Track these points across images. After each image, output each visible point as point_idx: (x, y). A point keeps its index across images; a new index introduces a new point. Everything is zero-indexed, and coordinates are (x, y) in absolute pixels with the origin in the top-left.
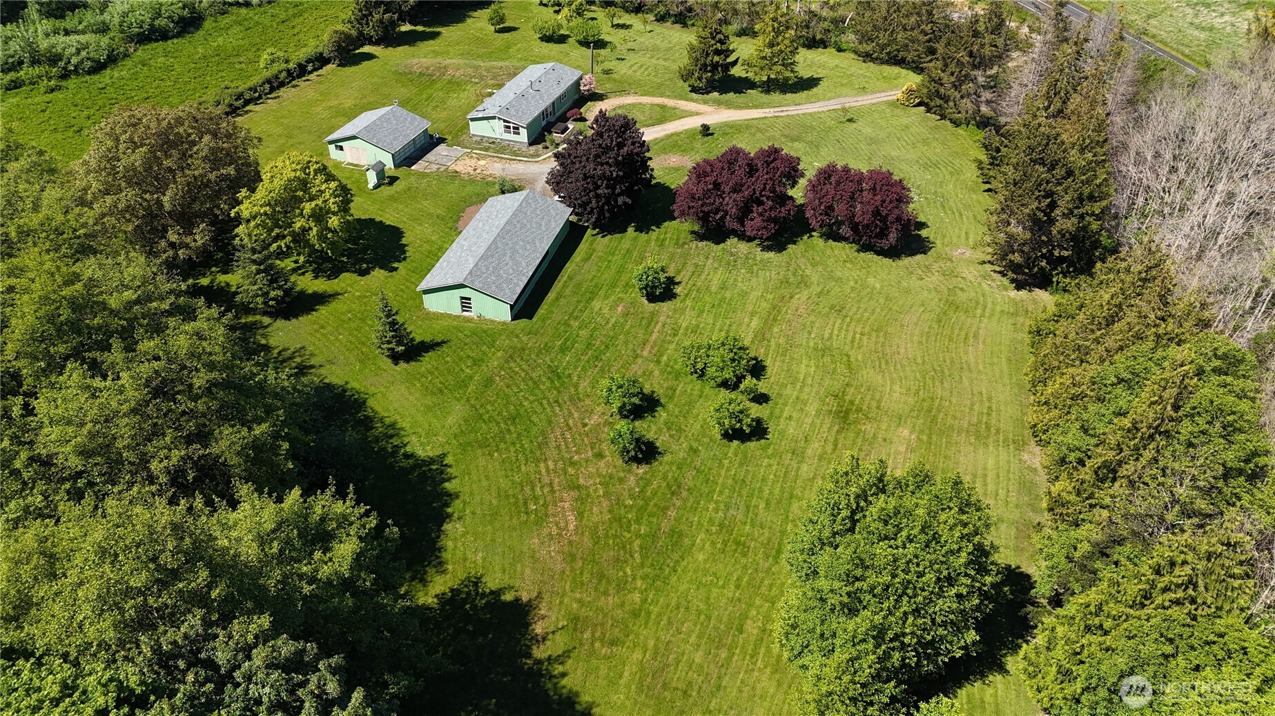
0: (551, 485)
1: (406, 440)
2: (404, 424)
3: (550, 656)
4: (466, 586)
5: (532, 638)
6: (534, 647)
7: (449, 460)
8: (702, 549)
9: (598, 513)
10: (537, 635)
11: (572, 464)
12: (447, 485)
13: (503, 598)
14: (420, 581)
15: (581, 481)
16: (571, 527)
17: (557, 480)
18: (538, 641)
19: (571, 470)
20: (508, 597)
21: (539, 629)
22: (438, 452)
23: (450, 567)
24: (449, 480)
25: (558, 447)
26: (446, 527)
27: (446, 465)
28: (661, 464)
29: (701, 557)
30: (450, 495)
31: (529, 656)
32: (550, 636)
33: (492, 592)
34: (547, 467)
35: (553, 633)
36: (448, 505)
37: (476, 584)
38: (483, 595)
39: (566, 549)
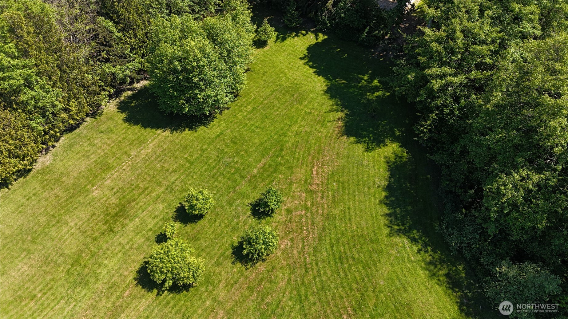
0: (323, 196)
1: (419, 257)
2: (422, 275)
3: (337, 112)
4: (373, 148)
5: (344, 120)
6: (343, 117)
7: (386, 231)
8: (253, 144)
9: (300, 173)
10: (342, 121)
11: (307, 209)
12: (387, 211)
13: (355, 140)
14: (397, 155)
15: (304, 195)
16: (316, 167)
17: (318, 199)
18: (342, 119)
19: (309, 204)
20: (353, 139)
21: (340, 123)
22: (394, 239)
23: (382, 160)
24: (387, 215)
25: (313, 223)
26: (386, 183)
27: (389, 227)
28: (254, 198)
29: (256, 141)
30: (386, 204)
31: (346, 114)
32: (336, 119)
33: (360, 143)
34: (323, 210)
35: (334, 121)
36: (386, 197)
37: (368, 148)
38: (365, 142)
39: (320, 156)
